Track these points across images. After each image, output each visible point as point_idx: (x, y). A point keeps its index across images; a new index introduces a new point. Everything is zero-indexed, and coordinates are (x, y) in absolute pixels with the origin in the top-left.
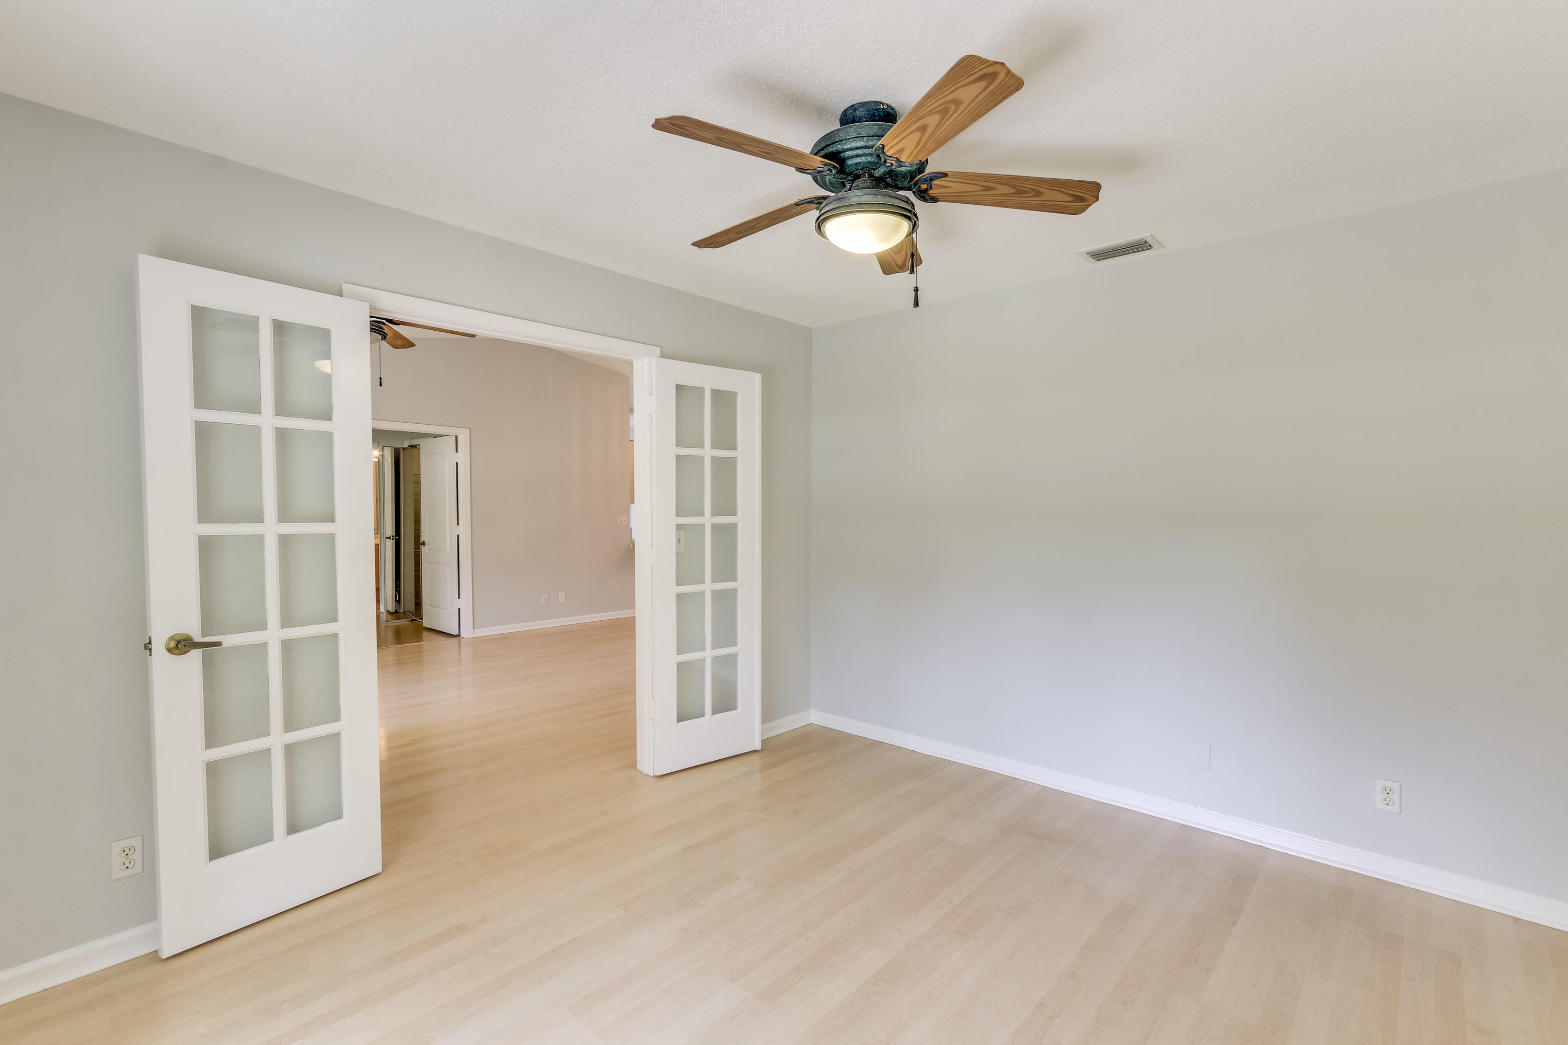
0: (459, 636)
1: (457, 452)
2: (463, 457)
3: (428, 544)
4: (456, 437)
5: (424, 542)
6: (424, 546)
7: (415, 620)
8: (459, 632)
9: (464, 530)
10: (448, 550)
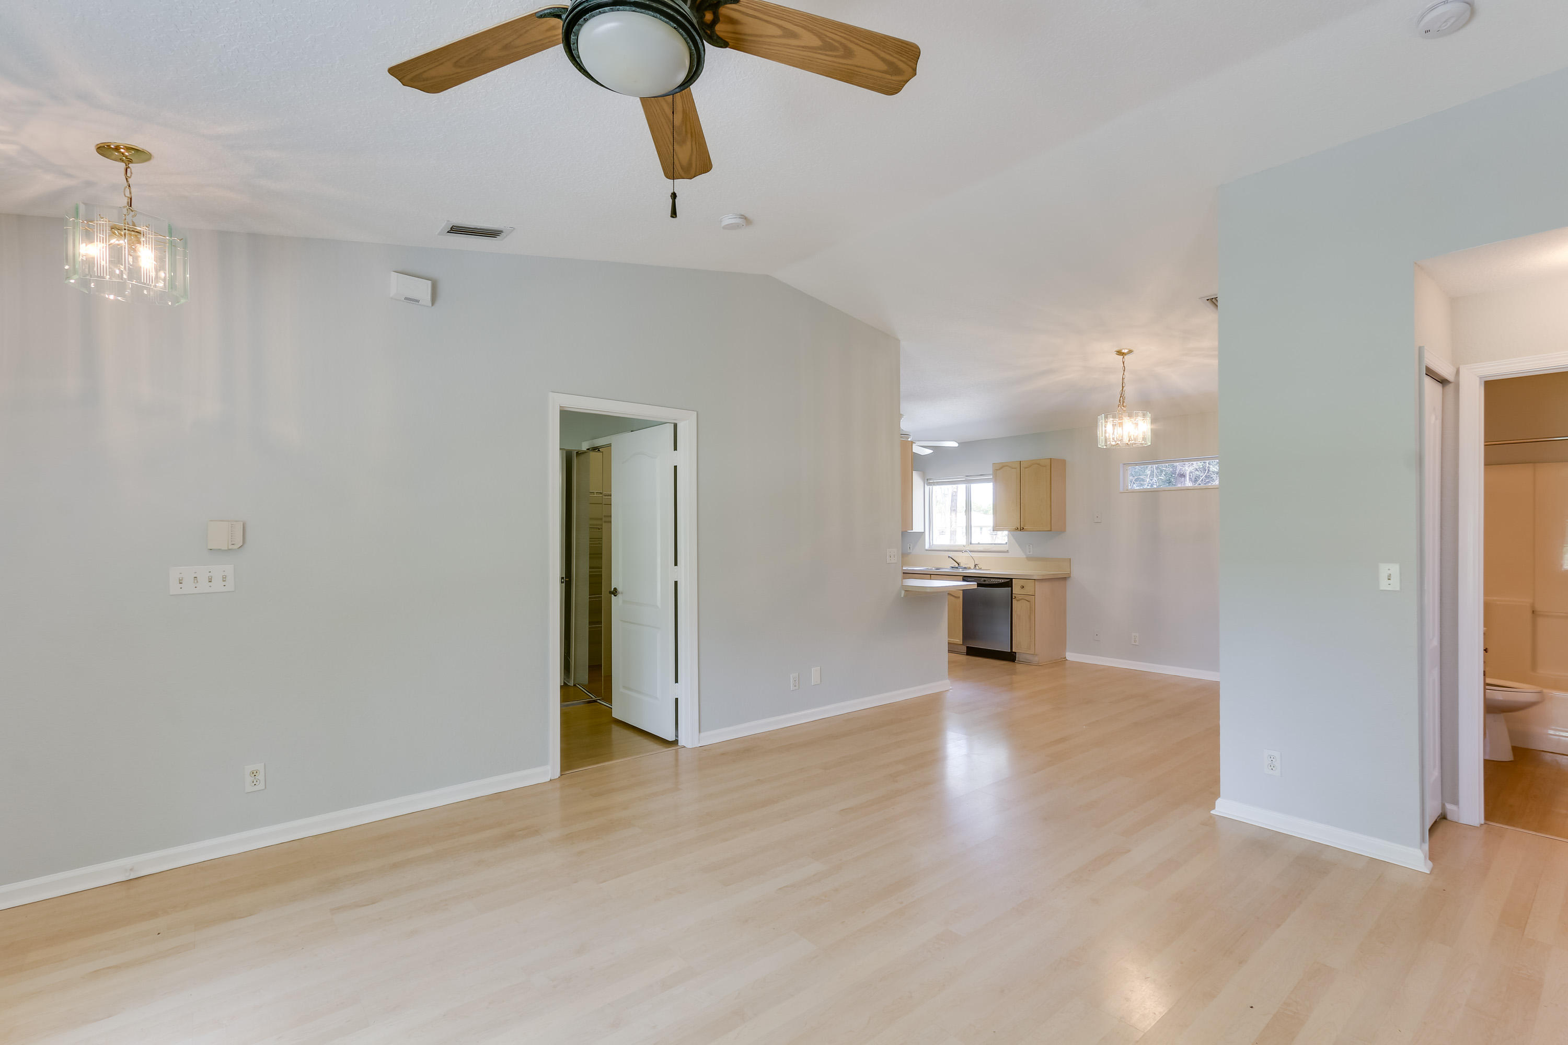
0: (675, 742)
1: (675, 449)
2: (685, 458)
3: (622, 593)
4: (675, 426)
5: (615, 589)
6: (615, 596)
7: (595, 701)
8: (677, 736)
9: (686, 574)
10: (659, 604)
